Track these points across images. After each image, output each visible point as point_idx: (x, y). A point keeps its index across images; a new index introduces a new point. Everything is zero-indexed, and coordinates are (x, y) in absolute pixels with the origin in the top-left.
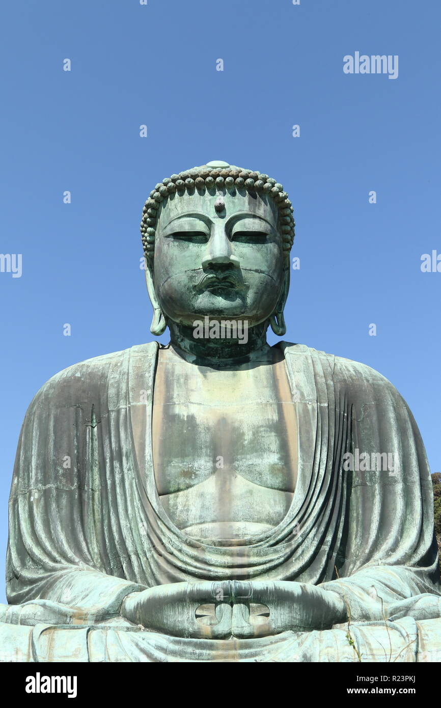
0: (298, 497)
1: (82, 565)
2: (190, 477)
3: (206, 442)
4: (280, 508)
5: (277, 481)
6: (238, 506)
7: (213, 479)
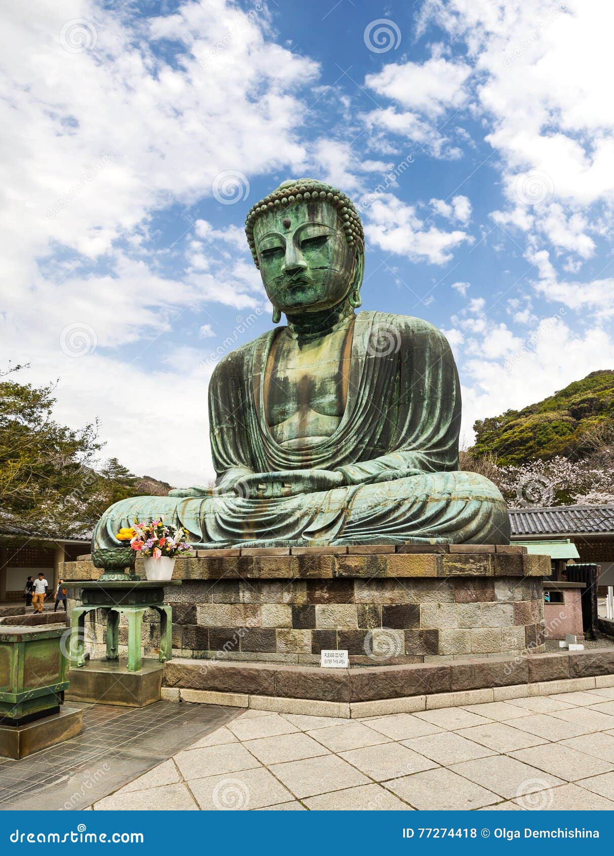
0: (345, 419)
1: (241, 464)
2: (284, 415)
3: (293, 393)
4: (334, 427)
5: (334, 411)
6: (310, 428)
7: (298, 414)
